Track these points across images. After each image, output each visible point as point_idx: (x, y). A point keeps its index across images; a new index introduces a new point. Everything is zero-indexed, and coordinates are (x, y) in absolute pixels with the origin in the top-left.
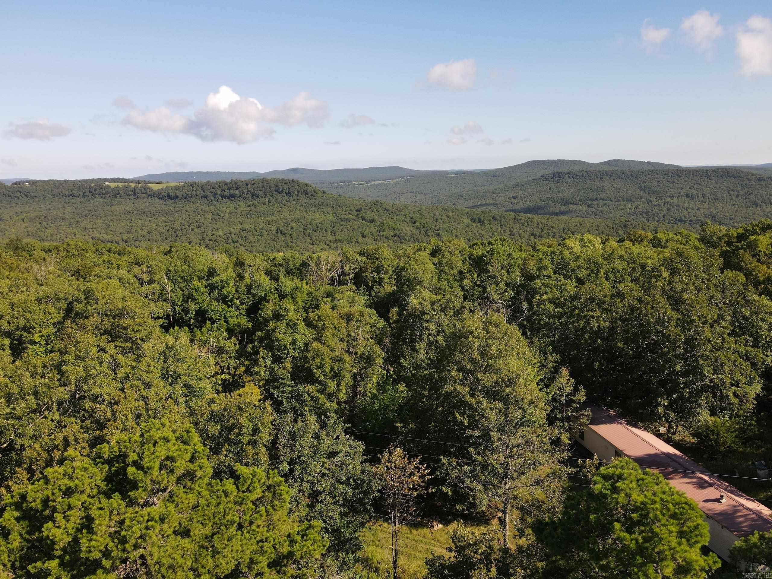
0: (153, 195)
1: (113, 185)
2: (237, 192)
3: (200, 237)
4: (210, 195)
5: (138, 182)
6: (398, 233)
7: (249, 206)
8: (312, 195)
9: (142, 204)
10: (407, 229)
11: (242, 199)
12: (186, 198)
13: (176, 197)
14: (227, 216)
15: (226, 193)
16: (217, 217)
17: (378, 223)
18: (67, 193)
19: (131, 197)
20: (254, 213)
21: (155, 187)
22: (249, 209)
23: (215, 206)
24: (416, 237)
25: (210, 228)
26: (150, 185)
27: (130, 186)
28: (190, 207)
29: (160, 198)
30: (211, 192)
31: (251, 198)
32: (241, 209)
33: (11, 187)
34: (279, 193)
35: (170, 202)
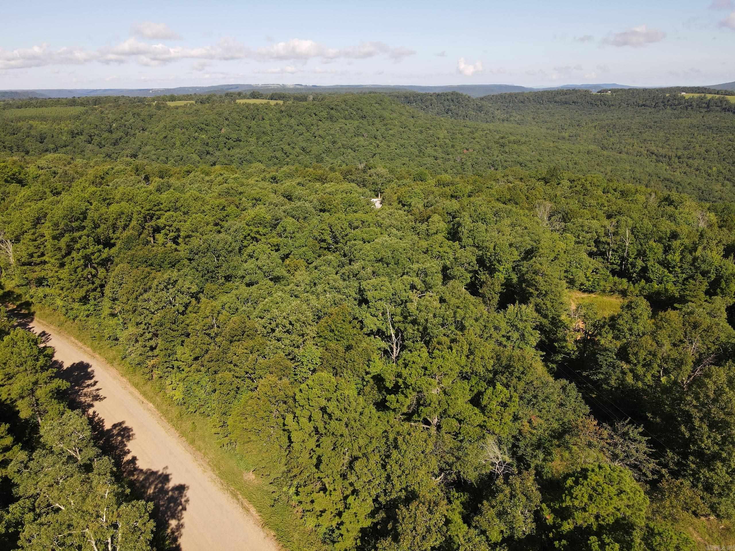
0: (728, 109)
1: (688, 96)
5: (717, 93)
18: (641, 103)
19: (702, 110)
26: (729, 97)
27: (706, 98)
33: (595, 95)
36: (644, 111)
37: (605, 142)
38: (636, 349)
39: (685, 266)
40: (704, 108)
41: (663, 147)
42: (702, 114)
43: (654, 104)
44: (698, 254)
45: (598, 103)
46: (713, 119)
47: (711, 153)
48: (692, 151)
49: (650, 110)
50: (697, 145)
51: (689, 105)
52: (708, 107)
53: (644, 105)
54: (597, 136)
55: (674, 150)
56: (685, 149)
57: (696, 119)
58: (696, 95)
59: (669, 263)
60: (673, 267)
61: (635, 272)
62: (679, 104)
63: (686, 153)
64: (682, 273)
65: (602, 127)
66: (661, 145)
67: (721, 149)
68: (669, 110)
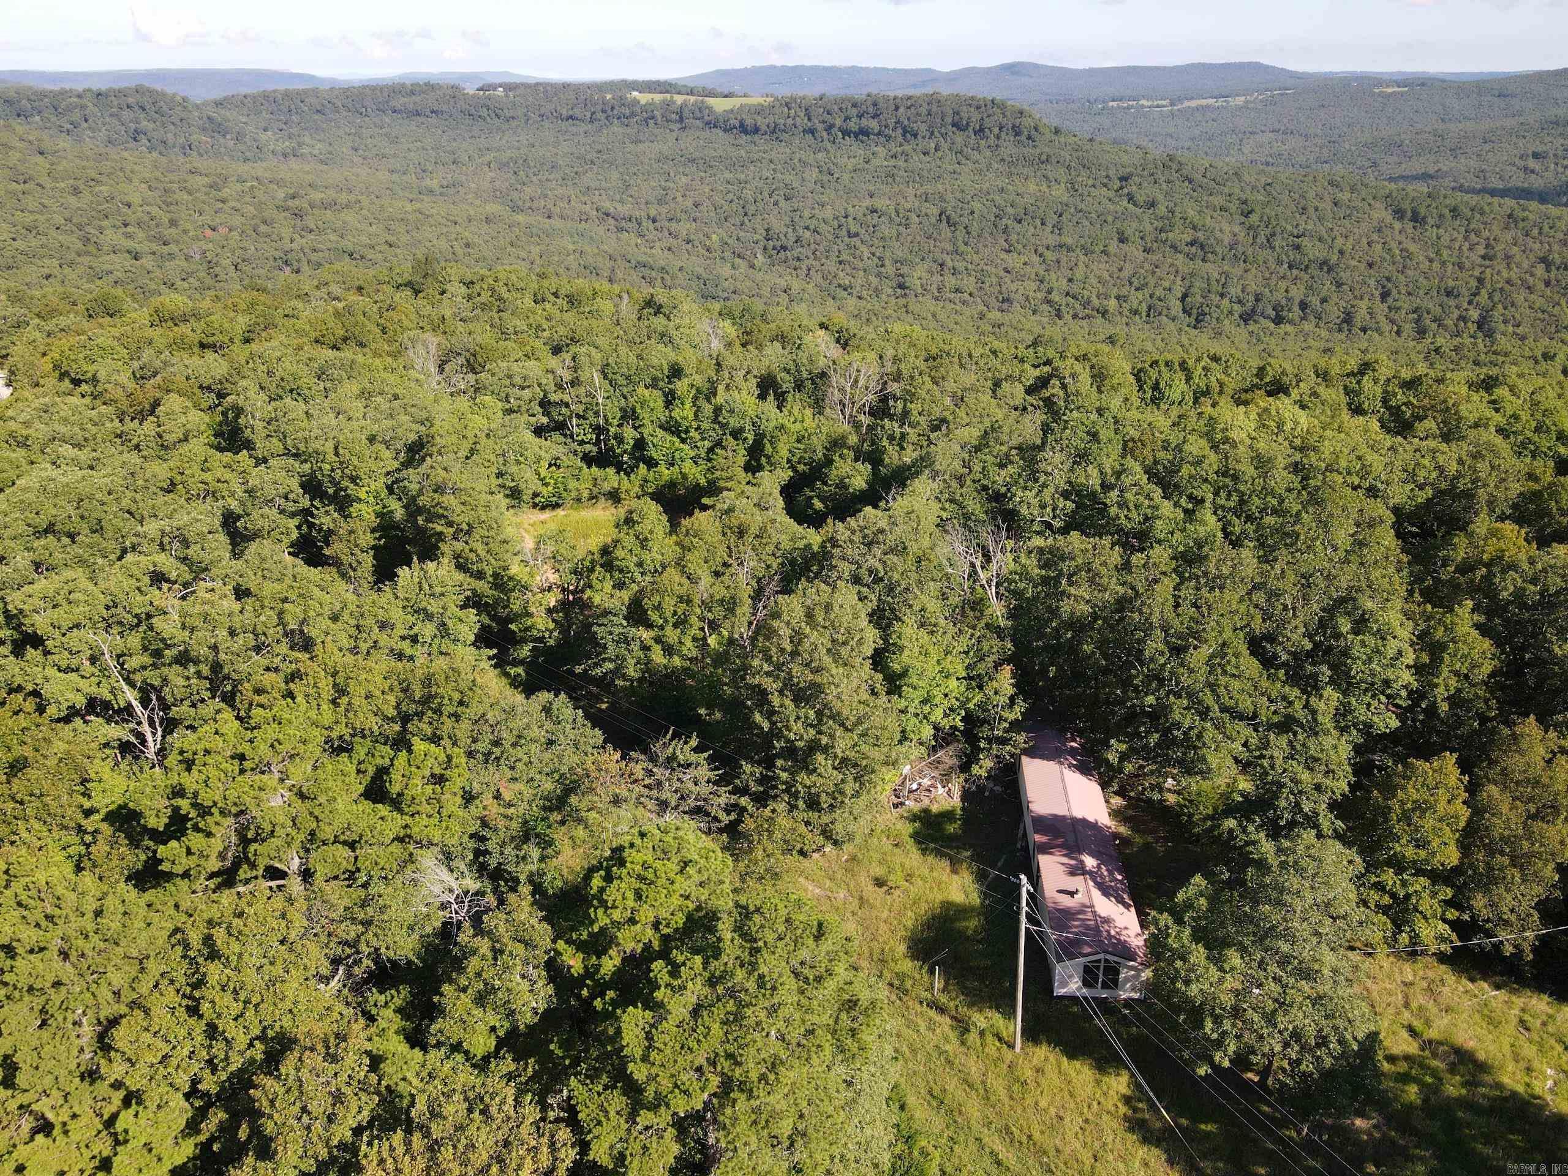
0: (713, 123)
1: (644, 98)
2: (874, 125)
3: (787, 220)
4: (820, 127)
5: (691, 92)
6: (1202, 238)
7: (894, 156)
8: (1029, 138)
9: (692, 142)
10: (1227, 229)
11: (882, 139)
12: (773, 132)
13: (756, 130)
14: (846, 177)
15: (853, 125)
16: (825, 178)
17: (1162, 210)
18: (564, 113)
19: (673, 126)
20: (902, 173)
21: (720, 105)
22: (892, 162)
23: (828, 152)
24: (1240, 249)
25: (810, 202)
26: (711, 101)
27: (674, 102)
28: (779, 152)
29: (725, 130)
30: (824, 122)
31: (900, 139)
32: (876, 162)
33: (473, 96)
34: (959, 129)
35: (744, 139)
36: (574, 129)
37: (515, 195)
38: (657, 599)
39: (705, 425)
40: (676, 121)
41: (621, 202)
42: (675, 135)
43: (588, 115)
44: (720, 399)
45: (484, 112)
46: (694, 144)
47: (703, 208)
48: (673, 205)
49: (583, 127)
50: (678, 194)
51: (648, 116)
52: (681, 119)
53: (571, 117)
54: (497, 184)
55: (643, 206)
56: (660, 202)
57: (665, 142)
58: (658, 97)
59: (678, 425)
60: (687, 431)
61: (625, 452)
62: (633, 114)
63: (664, 210)
64: (703, 439)
65: (503, 166)
66: (618, 197)
67: (718, 199)
68: (617, 128)
